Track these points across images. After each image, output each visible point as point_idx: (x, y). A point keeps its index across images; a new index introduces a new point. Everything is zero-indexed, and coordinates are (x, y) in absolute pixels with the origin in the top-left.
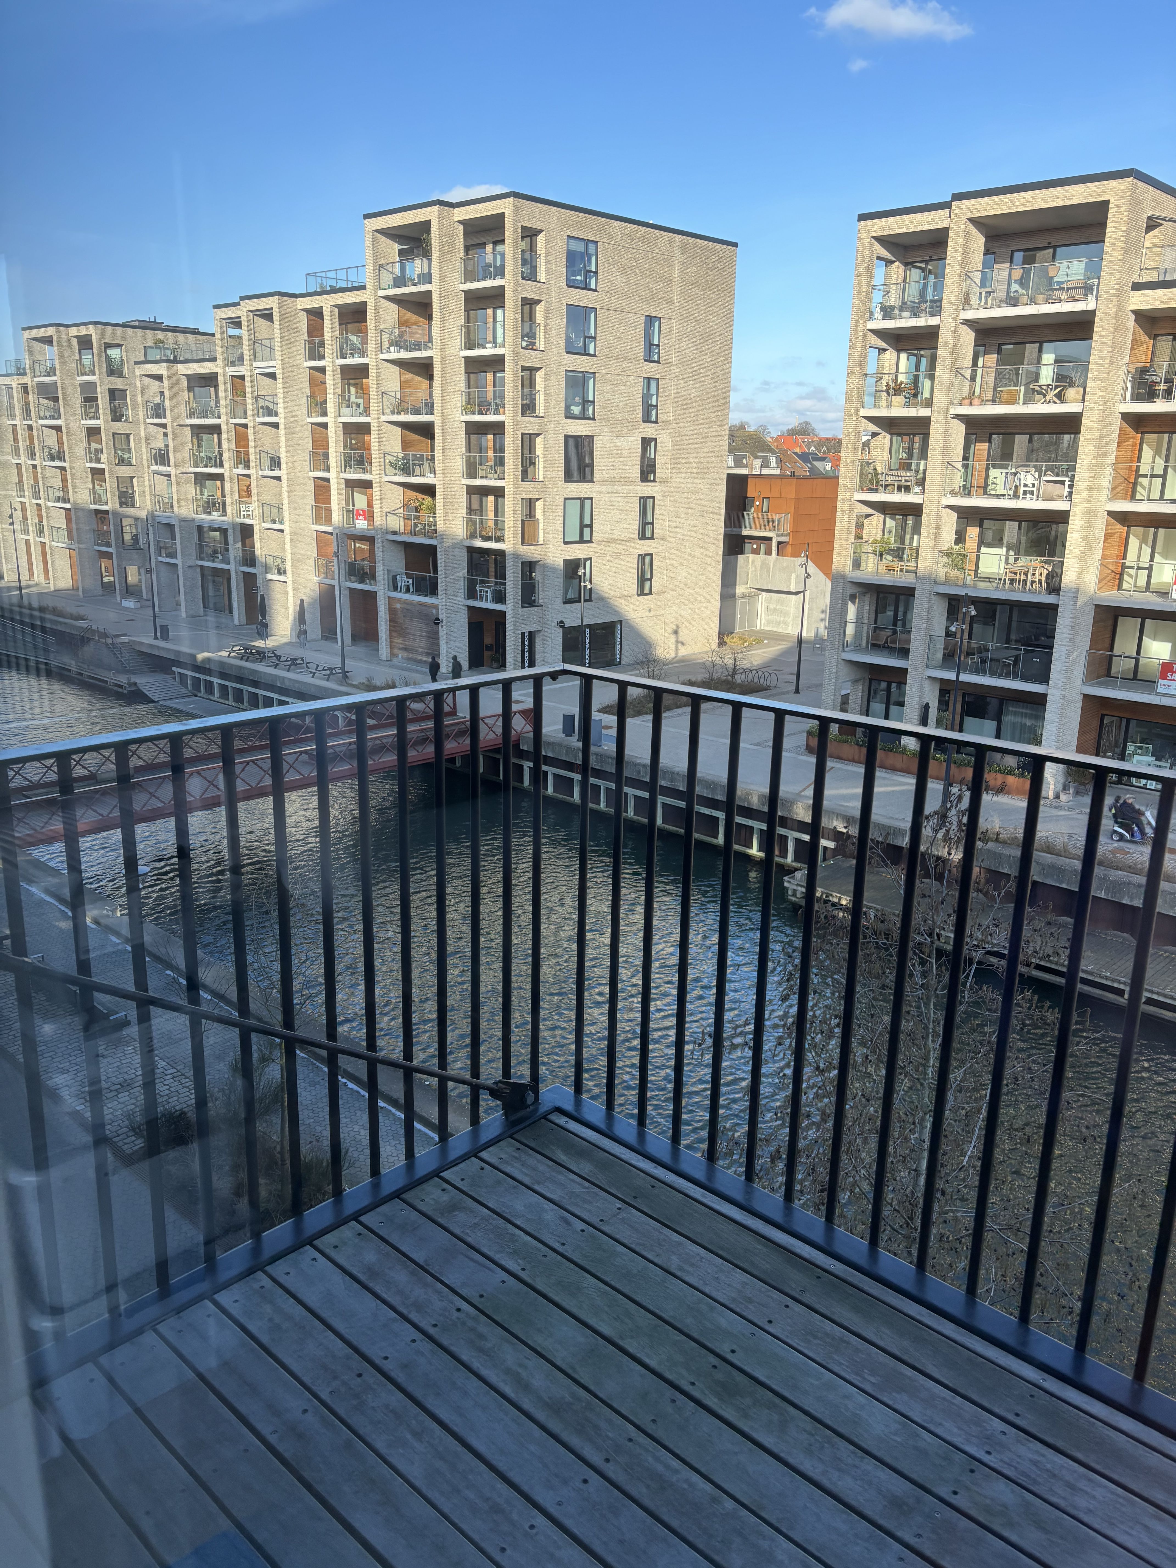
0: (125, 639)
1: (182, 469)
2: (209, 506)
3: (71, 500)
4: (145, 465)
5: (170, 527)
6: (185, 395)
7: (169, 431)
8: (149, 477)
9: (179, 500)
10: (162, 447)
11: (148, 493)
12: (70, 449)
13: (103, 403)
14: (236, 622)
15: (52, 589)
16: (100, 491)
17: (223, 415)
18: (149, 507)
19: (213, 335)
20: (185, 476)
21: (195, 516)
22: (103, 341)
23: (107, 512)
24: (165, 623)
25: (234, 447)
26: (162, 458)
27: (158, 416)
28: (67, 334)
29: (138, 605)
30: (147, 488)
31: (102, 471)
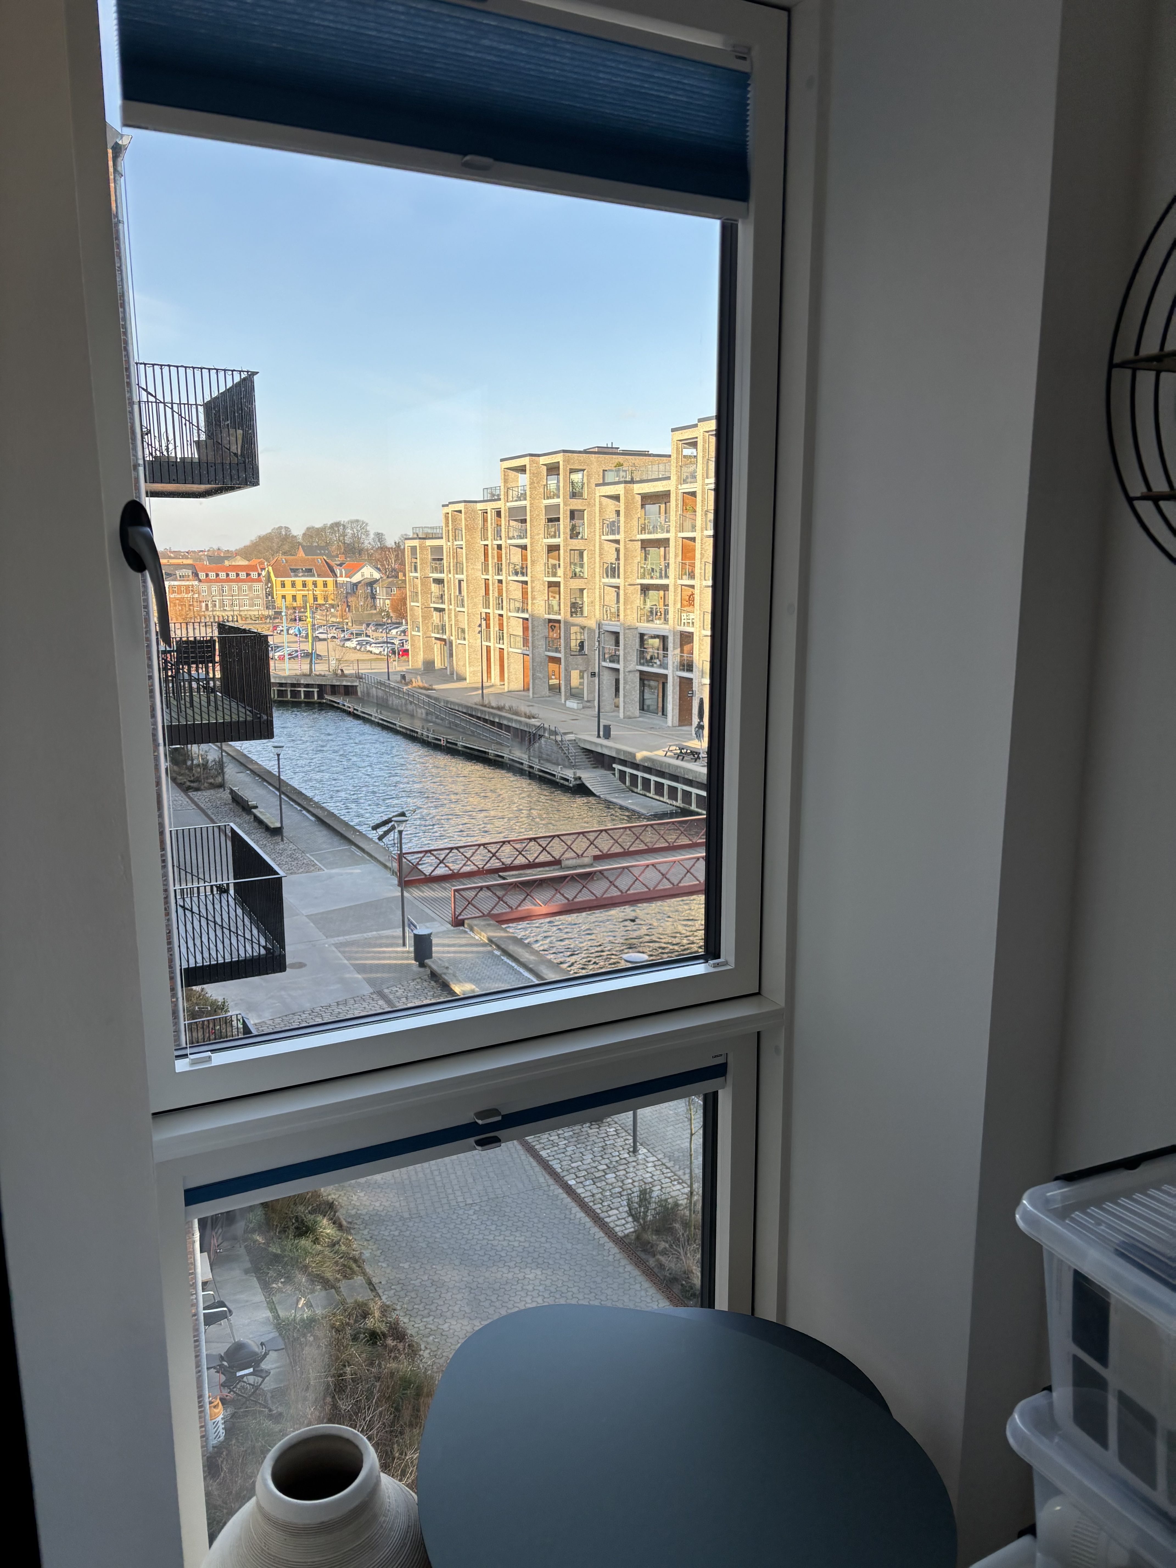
0: (571, 737)
1: (630, 581)
2: (652, 614)
3: (530, 610)
4: (597, 578)
5: (616, 634)
6: (639, 512)
7: (622, 547)
8: (600, 588)
9: (625, 609)
10: (614, 561)
11: (597, 603)
12: (532, 565)
13: (564, 524)
14: (670, 723)
15: (506, 690)
16: (555, 603)
17: (672, 529)
18: (598, 615)
19: (670, 456)
20: (633, 587)
21: (638, 624)
22: (569, 467)
23: (559, 621)
24: (607, 723)
25: (679, 559)
26: (613, 571)
27: (613, 532)
28: (537, 463)
29: (581, 706)
30: (597, 599)
31: (557, 584)
